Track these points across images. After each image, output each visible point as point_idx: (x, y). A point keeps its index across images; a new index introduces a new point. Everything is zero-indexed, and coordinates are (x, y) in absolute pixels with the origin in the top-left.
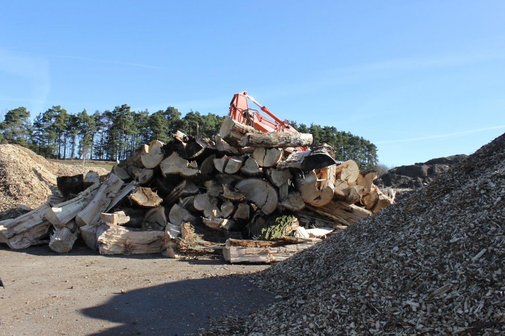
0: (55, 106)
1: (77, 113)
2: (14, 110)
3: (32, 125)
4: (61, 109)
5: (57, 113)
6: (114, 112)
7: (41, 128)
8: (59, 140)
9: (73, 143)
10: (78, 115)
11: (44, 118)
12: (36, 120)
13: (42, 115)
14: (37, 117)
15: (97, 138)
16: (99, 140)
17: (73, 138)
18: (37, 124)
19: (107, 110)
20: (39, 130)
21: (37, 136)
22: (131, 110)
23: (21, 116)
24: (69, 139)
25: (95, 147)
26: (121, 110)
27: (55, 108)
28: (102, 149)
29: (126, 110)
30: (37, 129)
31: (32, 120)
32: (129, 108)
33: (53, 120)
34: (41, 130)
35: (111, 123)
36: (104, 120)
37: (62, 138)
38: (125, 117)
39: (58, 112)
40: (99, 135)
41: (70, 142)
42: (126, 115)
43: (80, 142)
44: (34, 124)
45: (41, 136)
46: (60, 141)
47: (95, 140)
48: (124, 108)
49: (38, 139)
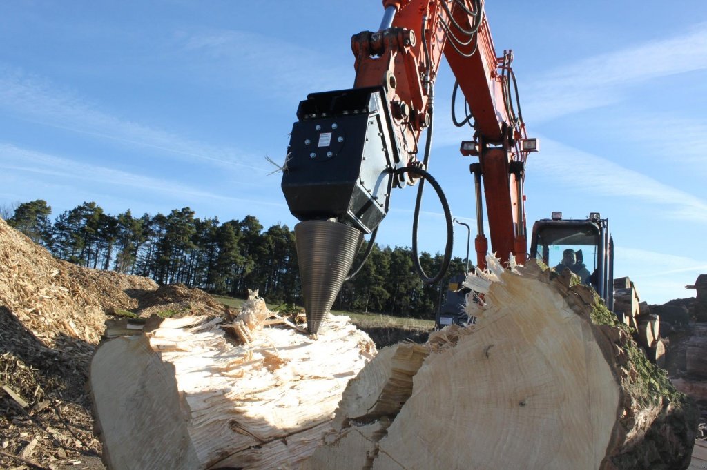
0: (88, 202)
1: (117, 215)
2: (29, 204)
3: (52, 226)
4: (96, 207)
5: (90, 213)
6: (170, 216)
7: (64, 232)
8: (89, 250)
9: (108, 257)
10: (119, 217)
11: (71, 217)
12: (59, 220)
13: (67, 213)
14: (61, 216)
15: (142, 252)
16: (145, 254)
17: (109, 249)
18: (59, 226)
19: (160, 213)
20: (62, 234)
21: (58, 242)
22: (195, 217)
23: (38, 212)
24: (103, 251)
25: (138, 265)
26: (180, 214)
27: (87, 204)
28: (147, 268)
29: (187, 215)
30: (58, 232)
31: (53, 219)
32: (192, 213)
33: (82, 222)
34: (65, 235)
35: (164, 232)
36: (155, 228)
37: (93, 248)
38: (185, 225)
39: (91, 211)
40: (146, 248)
41: (104, 256)
42: (187, 222)
43: (118, 256)
44: (56, 225)
45: (62, 242)
46: (89, 252)
47: (139, 254)
48: (185, 213)
49: (59, 246)
